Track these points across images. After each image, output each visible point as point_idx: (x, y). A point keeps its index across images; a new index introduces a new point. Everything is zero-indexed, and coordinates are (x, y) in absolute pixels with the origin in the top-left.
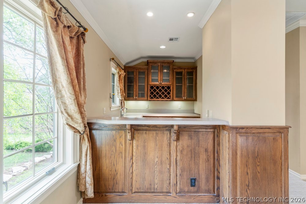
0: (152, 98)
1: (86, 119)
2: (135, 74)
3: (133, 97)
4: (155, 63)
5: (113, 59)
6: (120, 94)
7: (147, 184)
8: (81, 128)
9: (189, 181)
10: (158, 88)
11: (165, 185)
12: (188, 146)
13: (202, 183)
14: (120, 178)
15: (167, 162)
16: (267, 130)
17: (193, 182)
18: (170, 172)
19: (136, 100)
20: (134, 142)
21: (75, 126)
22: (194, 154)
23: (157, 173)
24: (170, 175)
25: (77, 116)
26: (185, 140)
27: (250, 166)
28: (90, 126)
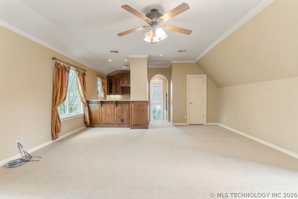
0: (122, 93)
1: (87, 99)
2: (113, 80)
3: (112, 93)
4: (123, 74)
5: (98, 76)
6: (103, 91)
7: (107, 121)
8: (85, 102)
9: (121, 120)
10: (125, 88)
11: (113, 122)
12: (120, 109)
13: (125, 121)
14: (98, 119)
15: (114, 114)
16: (141, 102)
17: (122, 121)
18: (114, 117)
19: (114, 94)
20: (103, 107)
21: (83, 101)
22: (122, 111)
23: (110, 118)
24: (114, 118)
25: (84, 98)
26: (119, 107)
27: (136, 113)
28: (88, 102)
